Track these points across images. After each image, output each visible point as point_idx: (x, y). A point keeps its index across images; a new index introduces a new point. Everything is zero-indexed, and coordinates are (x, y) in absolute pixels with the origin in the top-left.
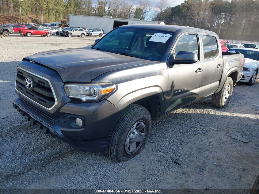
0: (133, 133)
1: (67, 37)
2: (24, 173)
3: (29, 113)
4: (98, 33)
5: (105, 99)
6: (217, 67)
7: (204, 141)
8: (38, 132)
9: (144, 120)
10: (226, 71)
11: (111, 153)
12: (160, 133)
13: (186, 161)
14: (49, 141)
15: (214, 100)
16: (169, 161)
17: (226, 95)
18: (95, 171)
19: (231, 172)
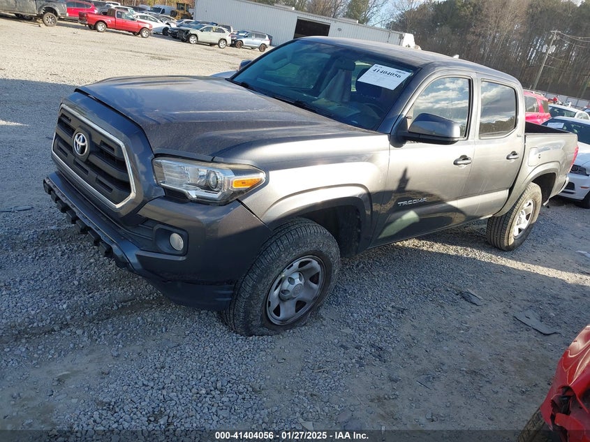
0: (291, 280)
1: (185, 42)
2: (53, 330)
3: (74, 209)
4: (258, 42)
5: (237, 200)
6: (508, 158)
7: (449, 318)
8: (94, 249)
9: (317, 254)
10: (530, 169)
11: (234, 315)
12: (358, 286)
13: (402, 354)
14: (114, 271)
15: (492, 232)
16: (364, 349)
17: (520, 223)
18: (202, 349)
19: (494, 391)
